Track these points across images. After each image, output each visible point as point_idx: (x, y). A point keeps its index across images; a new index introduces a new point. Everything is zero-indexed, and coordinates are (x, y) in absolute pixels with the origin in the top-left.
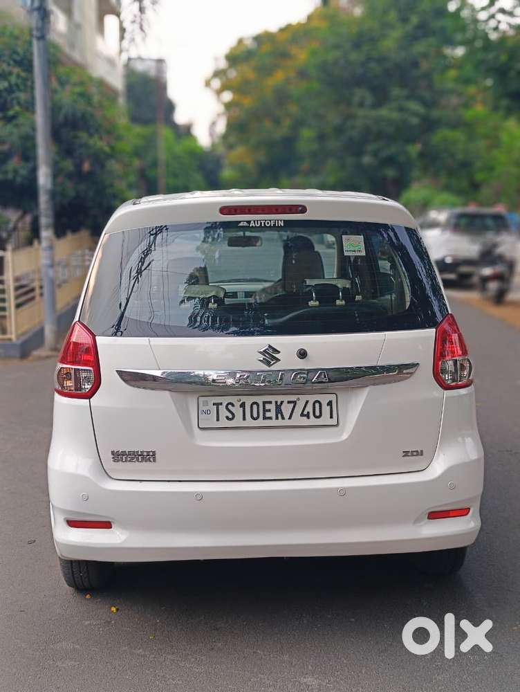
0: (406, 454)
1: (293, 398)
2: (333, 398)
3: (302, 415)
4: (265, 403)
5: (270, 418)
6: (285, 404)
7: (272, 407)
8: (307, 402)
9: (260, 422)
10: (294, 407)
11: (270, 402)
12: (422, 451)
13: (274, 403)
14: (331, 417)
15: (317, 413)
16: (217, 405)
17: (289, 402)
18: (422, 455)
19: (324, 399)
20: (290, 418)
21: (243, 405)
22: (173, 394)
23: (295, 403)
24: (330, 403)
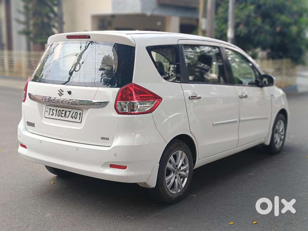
0: (102, 138)
1: (70, 110)
2: (81, 112)
3: (71, 117)
4: (62, 111)
5: (62, 117)
6: (68, 112)
7: (64, 112)
8: (74, 112)
9: (60, 118)
10: (70, 113)
11: (64, 111)
12: (108, 138)
13: (65, 111)
14: (79, 119)
15: (76, 117)
16: (50, 109)
17: (69, 111)
18: (108, 140)
19: (79, 112)
20: (68, 117)
21: (56, 111)
22: (39, 103)
23: (70, 112)
24: (80, 114)
